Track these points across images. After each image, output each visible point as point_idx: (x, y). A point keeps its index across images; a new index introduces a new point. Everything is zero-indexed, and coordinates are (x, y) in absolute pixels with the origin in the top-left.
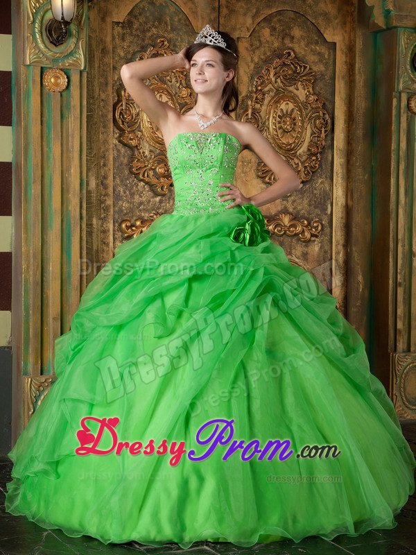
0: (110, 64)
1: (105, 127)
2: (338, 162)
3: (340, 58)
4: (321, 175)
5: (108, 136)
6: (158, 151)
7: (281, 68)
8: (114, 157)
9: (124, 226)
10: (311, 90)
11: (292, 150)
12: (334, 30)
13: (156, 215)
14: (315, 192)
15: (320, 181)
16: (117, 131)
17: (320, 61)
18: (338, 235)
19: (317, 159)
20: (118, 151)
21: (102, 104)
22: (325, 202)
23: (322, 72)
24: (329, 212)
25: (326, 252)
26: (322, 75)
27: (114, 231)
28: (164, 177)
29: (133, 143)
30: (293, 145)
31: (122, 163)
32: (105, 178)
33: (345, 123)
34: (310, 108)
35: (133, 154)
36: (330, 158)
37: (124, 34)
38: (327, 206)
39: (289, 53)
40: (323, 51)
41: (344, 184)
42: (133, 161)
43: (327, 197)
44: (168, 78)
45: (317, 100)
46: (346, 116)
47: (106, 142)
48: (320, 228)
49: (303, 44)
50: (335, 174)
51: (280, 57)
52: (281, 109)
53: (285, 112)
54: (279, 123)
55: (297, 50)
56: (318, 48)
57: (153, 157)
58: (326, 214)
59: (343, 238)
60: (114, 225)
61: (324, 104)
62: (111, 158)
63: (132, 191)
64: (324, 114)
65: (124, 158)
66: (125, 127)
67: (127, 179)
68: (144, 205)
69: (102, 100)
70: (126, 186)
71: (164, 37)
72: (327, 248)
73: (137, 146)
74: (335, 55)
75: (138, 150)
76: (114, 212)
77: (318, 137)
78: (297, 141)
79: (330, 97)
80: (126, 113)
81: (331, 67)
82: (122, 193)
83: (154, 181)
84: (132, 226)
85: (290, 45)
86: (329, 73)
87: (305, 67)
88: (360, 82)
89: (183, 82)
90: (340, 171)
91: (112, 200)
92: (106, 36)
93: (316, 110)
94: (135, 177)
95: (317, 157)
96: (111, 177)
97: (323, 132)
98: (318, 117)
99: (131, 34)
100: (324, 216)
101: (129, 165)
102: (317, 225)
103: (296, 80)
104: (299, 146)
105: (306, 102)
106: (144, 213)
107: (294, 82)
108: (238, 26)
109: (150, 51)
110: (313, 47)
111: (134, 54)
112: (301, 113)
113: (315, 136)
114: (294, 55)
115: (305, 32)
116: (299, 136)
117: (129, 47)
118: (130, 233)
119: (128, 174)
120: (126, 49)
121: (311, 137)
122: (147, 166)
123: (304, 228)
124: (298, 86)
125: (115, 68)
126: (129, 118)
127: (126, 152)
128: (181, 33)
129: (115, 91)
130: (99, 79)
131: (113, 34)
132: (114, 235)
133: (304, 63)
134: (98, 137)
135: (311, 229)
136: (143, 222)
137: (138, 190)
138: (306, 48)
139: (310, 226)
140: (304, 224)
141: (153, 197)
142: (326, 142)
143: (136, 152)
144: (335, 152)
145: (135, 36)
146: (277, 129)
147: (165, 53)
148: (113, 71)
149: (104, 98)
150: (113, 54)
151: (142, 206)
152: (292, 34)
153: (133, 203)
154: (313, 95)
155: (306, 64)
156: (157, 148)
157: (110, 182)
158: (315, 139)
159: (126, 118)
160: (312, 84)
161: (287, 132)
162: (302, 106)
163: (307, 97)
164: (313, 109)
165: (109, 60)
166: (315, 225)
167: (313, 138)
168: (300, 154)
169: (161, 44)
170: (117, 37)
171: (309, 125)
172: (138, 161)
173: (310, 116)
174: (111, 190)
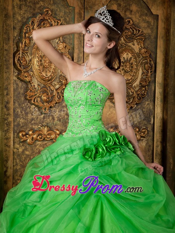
0: (11, 25)
1: (7, 68)
2: (159, 91)
3: (161, 25)
4: (148, 99)
5: (10, 75)
6: (42, 85)
8: (14, 89)
9: (20, 134)
10: (142, 45)
11: (130, 83)
12: (157, 7)
13: (42, 127)
14: (144, 110)
15: (147, 103)
16: (16, 71)
17: (148, 27)
18: (158, 136)
19: (146, 89)
20: (17, 84)
21: (5, 53)
22: (150, 116)
23: (149, 34)
24: (152, 123)
25: (150, 146)
26: (149, 36)
27: (14, 138)
28: (46, 102)
29: (28, 79)
30: (131, 81)
31: (19, 93)
32: (8, 103)
33: (163, 67)
34: (141, 57)
35: (27, 87)
36: (153, 88)
37: (21, 5)
38: (151, 119)
39: (129, 21)
40: (150, 20)
41: (162, 105)
42: (27, 91)
43: (152, 113)
45: (146, 52)
46: (163, 62)
47: (8, 78)
48: (146, 133)
49: (137, 15)
50: (156, 99)
52: (124, 57)
53: (126, 59)
54: (122, 66)
55: (134, 19)
56: (147, 18)
57: (40, 89)
58: (150, 124)
59: (161, 138)
60: (14, 134)
61: (150, 54)
62: (12, 89)
63: (27, 111)
64: (150, 61)
65: (21, 89)
66: (21, 69)
67: (23, 103)
68: (35, 121)
69: (6, 50)
70: (23, 108)
71: (48, 8)
72: (151, 143)
73: (30, 81)
74: (158, 23)
75: (31, 84)
76: (14, 125)
77: (146, 75)
78: (133, 78)
79: (154, 50)
80: (22, 60)
81: (155, 31)
82: (19, 113)
83: (41, 104)
84: (26, 134)
85: (130, 16)
86: (154, 35)
87: (139, 31)
88: (173, 41)
90: (159, 97)
91: (12, 117)
92: (8, 6)
93: (145, 58)
94: (29, 102)
95: (145, 88)
96: (12, 103)
97: (149, 72)
98: (147, 63)
99: (26, 5)
100: (149, 125)
101: (24, 94)
102: (144, 131)
103: (133, 39)
104: (134, 81)
105: (139, 53)
106: (34, 125)
107: (132, 40)
108: (97, 3)
109: (39, 17)
110: (144, 17)
111: (28, 19)
112: (136, 60)
113: (144, 75)
114: (132, 23)
115: (139, 8)
116: (135, 75)
117: (24, 14)
118: (25, 139)
119: (24, 100)
120: (22, 15)
121: (142, 75)
122: (37, 95)
123: (136, 133)
124: (134, 43)
125: (14, 28)
126: (24, 62)
127: (22, 85)
128: (60, 6)
129: (15, 43)
130: (3, 35)
131: (13, 4)
132: (14, 140)
133: (138, 28)
134: (3, 76)
135: (141, 133)
136: (34, 132)
137: (31, 110)
138: (140, 18)
139: (140, 132)
140: (136, 130)
141: (40, 115)
142: (151, 78)
143: (29, 86)
144: (156, 84)
145: (29, 6)
146: (121, 70)
147: (49, 19)
148: (13, 30)
149: (7, 48)
150: (13, 18)
151: (33, 121)
152: (131, 9)
153: (27, 119)
154: (143, 48)
155: (140, 29)
156: (42, 83)
157: (11, 105)
158: (144, 77)
159: (22, 63)
160: (143, 41)
161: (127, 72)
162: (136, 56)
163: (140, 50)
164: (143, 57)
165: (10, 22)
166: (143, 131)
167: (143, 76)
168: (134, 86)
169: (46, 13)
170: (16, 6)
171: (141, 67)
172: (31, 91)
173: (142, 62)
174: (12, 111)
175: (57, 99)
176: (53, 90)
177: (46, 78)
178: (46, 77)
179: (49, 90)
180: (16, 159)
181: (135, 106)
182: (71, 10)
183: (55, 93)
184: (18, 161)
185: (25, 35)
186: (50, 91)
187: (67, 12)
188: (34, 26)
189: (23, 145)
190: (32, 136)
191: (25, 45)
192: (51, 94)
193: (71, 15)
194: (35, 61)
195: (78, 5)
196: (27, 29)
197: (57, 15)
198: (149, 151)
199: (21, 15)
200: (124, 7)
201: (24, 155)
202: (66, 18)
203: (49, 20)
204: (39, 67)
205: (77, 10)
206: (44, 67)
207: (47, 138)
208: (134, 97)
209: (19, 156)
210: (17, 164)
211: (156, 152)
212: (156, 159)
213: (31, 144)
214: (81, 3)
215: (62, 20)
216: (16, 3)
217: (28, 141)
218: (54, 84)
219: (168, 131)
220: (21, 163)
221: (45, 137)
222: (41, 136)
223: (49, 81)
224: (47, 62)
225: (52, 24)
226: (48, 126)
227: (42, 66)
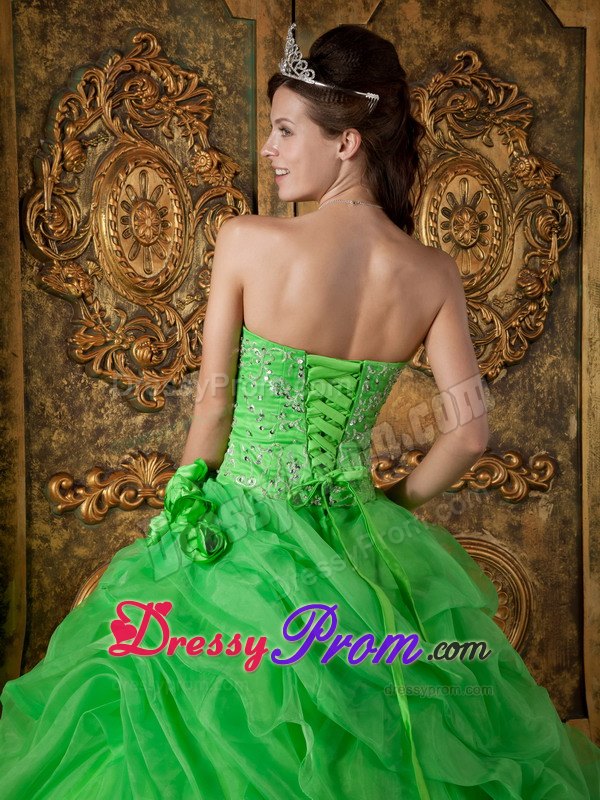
0: (9, 98)
2: (594, 314)
4: (552, 347)
5: (7, 274)
6: (134, 308)
7: (448, 97)
8: (25, 325)
9: (54, 487)
10: (523, 144)
11: (474, 289)
13: (135, 457)
14: (537, 387)
15: (549, 360)
16: (33, 261)
17: (547, 74)
18: (595, 485)
19: (541, 308)
20: (38, 309)
22: (562, 409)
23: (550, 100)
24: (573, 433)
25: (566, 522)
26: (552, 108)
27: (29, 498)
28: (151, 368)
29: (74, 289)
30: (477, 279)
31: (47, 340)
32: (2, 374)
34: (520, 189)
35: (77, 316)
36: (573, 305)
37: (46, 24)
38: (567, 419)
39: (468, 60)
40: (553, 50)
42: (76, 331)
43: (567, 398)
45: (538, 168)
48: (549, 473)
49: (502, 34)
50: (585, 343)
51: (444, 68)
52: (450, 194)
53: (459, 200)
54: (446, 226)
55: (489, 49)
56: (540, 43)
57: (123, 321)
58: (565, 439)
60: (29, 487)
61: (557, 177)
62: (18, 326)
63: (77, 403)
64: (556, 202)
65: (53, 324)
66: (51, 252)
67: (63, 375)
70: (61, 391)
71: (148, 30)
72: (568, 513)
73: (83, 296)
74: (583, 59)
75: (88, 304)
76: (29, 456)
77: (541, 256)
79: (571, 161)
80: (52, 219)
81: (574, 89)
82: (49, 409)
83: (128, 377)
84: (77, 485)
85: (472, 39)
86: (569, 103)
87: (508, 92)
89: (202, 137)
91: (22, 427)
93: (536, 192)
94: (83, 370)
95: (540, 304)
96: (18, 374)
97: (554, 244)
98: (543, 210)
99: (64, 25)
100: (561, 443)
101: (66, 341)
102: (542, 464)
103: (485, 123)
104: (493, 280)
105: (511, 176)
106: (108, 453)
107: (480, 128)
109: (113, 64)
110: (528, 41)
112: (499, 201)
113: (535, 256)
114: (480, 64)
115: (510, 6)
116: (495, 256)
117: (60, 55)
118: (71, 503)
119: (66, 362)
120: (52, 60)
121: (524, 257)
122: (112, 342)
123: (512, 472)
124: (492, 136)
125: (22, 109)
126: (61, 229)
127: (58, 309)
128: (195, 20)
129: (26, 163)
131: (16, 25)
132: (29, 508)
133: (505, 81)
135: (529, 475)
136: (105, 474)
137: (92, 400)
138: (511, 46)
139: (527, 468)
140: (510, 463)
141: (128, 416)
143: (83, 310)
144: (585, 289)
145: (75, 28)
146: (441, 242)
147: (152, 68)
148: (18, 116)
150: (17, 73)
151: (103, 438)
152: (476, 13)
153: (80, 431)
154: (527, 157)
155: (511, 83)
156: (132, 301)
157: (16, 383)
158: (535, 263)
159: (53, 231)
160: (528, 130)
161: (466, 248)
162: (501, 185)
163: (514, 161)
164: (528, 189)
165: (6, 88)
166: (538, 464)
167: (529, 259)
168: (495, 298)
169: (140, 48)
170: (28, 32)
171: (520, 229)
172: (88, 330)
173: (523, 207)
174: (18, 403)
175: (188, 355)
176: (172, 322)
177: (146, 280)
178: (148, 276)
179: (159, 324)
180: (39, 577)
181: (503, 373)
182: (240, 30)
183: (180, 334)
184: (46, 581)
185: (63, 131)
186: (165, 327)
187: (227, 40)
188: (95, 99)
189: (65, 526)
190: (98, 493)
191: (64, 167)
192: (167, 339)
193: (243, 49)
194: (103, 222)
195: (268, 11)
196: (70, 108)
197: (186, 54)
198: (563, 539)
199: (48, 60)
200: (448, 8)
201: (67, 562)
202: (223, 60)
203: (153, 74)
204: (118, 244)
205: (263, 31)
206: (137, 240)
207: (157, 497)
208: (497, 340)
209: (52, 564)
210: (43, 595)
211: (591, 546)
212: (592, 570)
213: (97, 522)
214: (281, 4)
215: (205, 68)
216: (26, 20)
217: (83, 507)
218: (179, 300)
220: (58, 590)
221: (148, 493)
222: (132, 493)
223: (159, 290)
224: (148, 222)
225: (166, 88)
226: (160, 456)
227: (131, 240)
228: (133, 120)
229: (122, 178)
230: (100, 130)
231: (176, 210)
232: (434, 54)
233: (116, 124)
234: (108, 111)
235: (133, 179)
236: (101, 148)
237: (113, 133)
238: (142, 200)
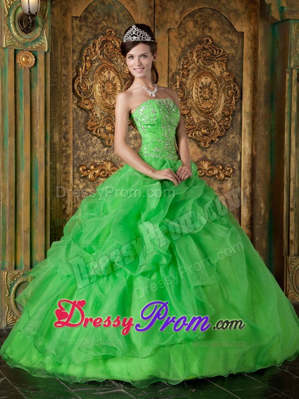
0: (70, 48)
1: (66, 95)
2: (246, 122)
3: (247, 44)
4: (233, 132)
5: (68, 102)
6: (106, 114)
7: (202, 52)
8: (73, 118)
9: (81, 169)
10: (224, 67)
11: (210, 113)
12: (242, 23)
13: (105, 161)
14: (228, 144)
15: (232, 136)
16: (76, 98)
17: (232, 46)
18: (245, 176)
19: (229, 119)
20: (77, 113)
21: (64, 78)
22: (236, 152)
23: (233, 54)
24: (239, 159)
25: (236, 188)
26: (233, 57)
27: (73, 172)
28: (111, 133)
29: (88, 107)
30: (211, 109)
31: (79, 123)
32: (66, 133)
33: (251, 93)
34: (223, 82)
35: (88, 116)
36: (239, 119)
37: (81, 25)
38: (237, 155)
39: (208, 41)
40: (234, 39)
41: (250, 139)
42: (88, 121)
43: (237, 148)
44: (115, 59)
45: (229, 75)
46: (251, 87)
47: (67, 106)
48: (231, 171)
49: (218, 33)
50: (243, 131)
51: (200, 43)
52: (202, 82)
53: (205, 84)
54: (200, 92)
55: (214, 38)
56: (230, 36)
57: (103, 118)
58: (237, 161)
59: (249, 178)
60: (74, 169)
61: (235, 78)
62: (71, 118)
63: (88, 143)
64: (234, 86)
65: (81, 118)
66: (82, 96)
67: (84, 134)
68: (97, 154)
69: (64, 75)
70: (83, 139)
71: (111, 28)
72: (237, 184)
73: (91, 110)
74: (243, 42)
75: (92, 112)
76: (74, 159)
77: (230, 103)
78: (214, 106)
79: (239, 74)
80: (82, 85)
81: (240, 51)
82: (80, 145)
83: (104, 136)
84: (87, 169)
85: (209, 34)
86: (239, 55)
87: (220, 51)
88: (261, 62)
90: (247, 129)
91: (72, 150)
92: (67, 27)
93: (228, 83)
94: (90, 133)
96: (71, 133)
97: (234, 99)
98: (230, 88)
99: (87, 26)
100: (235, 163)
101: (85, 124)
103: (213, 61)
104: (215, 110)
105: (221, 77)
106: (97, 160)
107: (211, 62)
108: (169, 20)
109: (101, 38)
110: (226, 35)
111: (89, 41)
112: (217, 85)
113: (228, 103)
114: (211, 42)
115: (220, 24)
116: (216, 102)
117: (85, 35)
118: (86, 174)
119: (85, 130)
120: (83, 37)
121: (224, 103)
122: (99, 125)
123: (220, 171)
124: (215, 65)
125: (74, 51)
126: (84, 89)
127: (83, 114)
129: (74, 68)
130: (61, 59)
131: (73, 25)
132: (73, 175)
133: (219, 48)
134: (61, 103)
135: (225, 172)
136: (96, 166)
137: (92, 143)
138: (221, 37)
139: (224, 170)
140: (219, 168)
141: (103, 148)
142: (236, 107)
143: (90, 114)
144: (243, 114)
145: (90, 27)
146: (199, 97)
147: (113, 40)
148: (73, 53)
149: (65, 73)
150: (73, 40)
151: (95, 155)
152: (210, 26)
153: (89, 152)
154: (226, 71)
155: (221, 48)
156: (106, 112)
157: (70, 136)
158: (228, 105)
159: (82, 89)
160: (226, 63)
161: (207, 100)
162: (218, 80)
163: (222, 73)
164: (226, 82)
165: (69, 45)
166: (228, 169)
167: (226, 104)
168: (216, 116)
169: (109, 33)
170: (76, 28)
171: (223, 94)
172: (92, 120)
173: (224, 88)
174: (71, 142)
177: (110, 105)
180: (76, 197)
181: (217, 140)
184: (78, 199)
185: (86, 58)
188: (95, 49)
189: (84, 182)
190: (94, 172)
191: (86, 70)
194: (97, 87)
196: (88, 51)
198: (235, 193)
199: (81, 36)
200: (202, 25)
201: (85, 193)
203: (113, 42)
204: (101, 94)
206: (107, 94)
208: (216, 129)
209: (80, 194)
210: (77, 203)
211: (244, 195)
212: (244, 203)
213: (93, 181)
214: (151, 21)
216: (75, 24)
217: (89, 176)
219: (257, 170)
221: (109, 173)
222: (104, 172)
224: (111, 88)
225: (116, 46)
226: (111, 162)
227: (105, 93)
228: (106, 56)
229: (103, 73)
230: (96, 59)
231: (119, 85)
232: (197, 39)
233: (101, 57)
234: (99, 52)
235: (106, 74)
236: (97, 64)
237: (100, 60)
238: (108, 80)
